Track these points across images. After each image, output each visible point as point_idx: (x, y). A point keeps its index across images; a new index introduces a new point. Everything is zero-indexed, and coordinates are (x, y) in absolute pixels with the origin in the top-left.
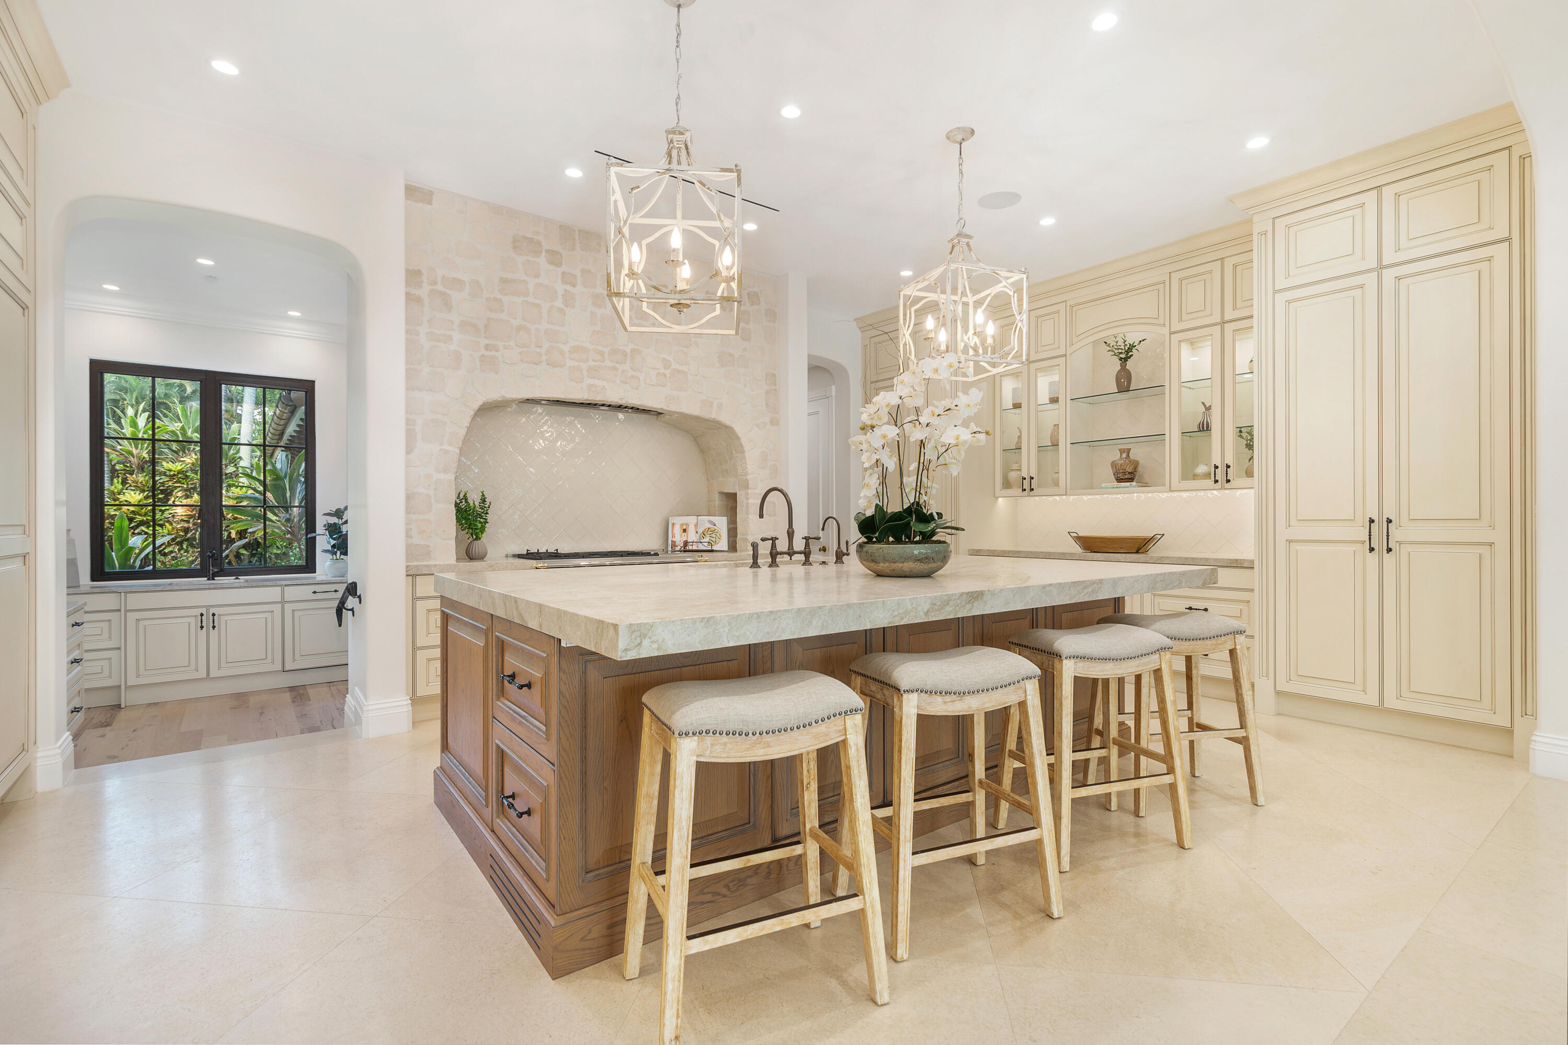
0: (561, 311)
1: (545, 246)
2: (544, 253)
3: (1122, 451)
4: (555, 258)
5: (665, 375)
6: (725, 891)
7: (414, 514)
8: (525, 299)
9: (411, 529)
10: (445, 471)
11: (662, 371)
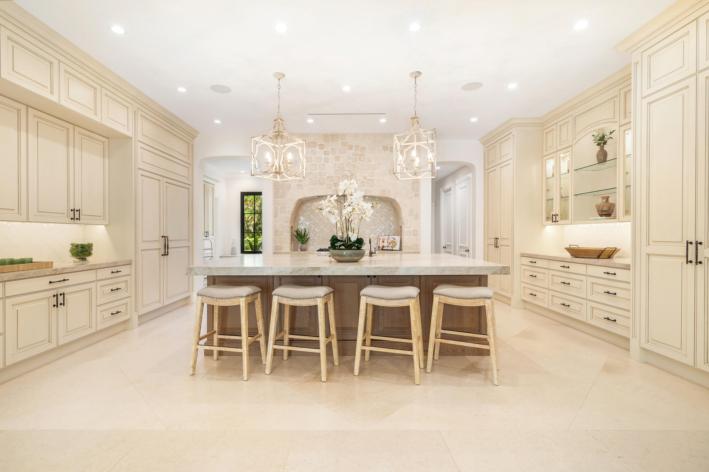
0: (324, 165)
1: (318, 143)
2: (318, 146)
3: (604, 198)
4: (321, 147)
5: (364, 182)
6: (254, 349)
7: (277, 236)
8: (311, 163)
9: (276, 241)
10: (286, 223)
11: (363, 180)
